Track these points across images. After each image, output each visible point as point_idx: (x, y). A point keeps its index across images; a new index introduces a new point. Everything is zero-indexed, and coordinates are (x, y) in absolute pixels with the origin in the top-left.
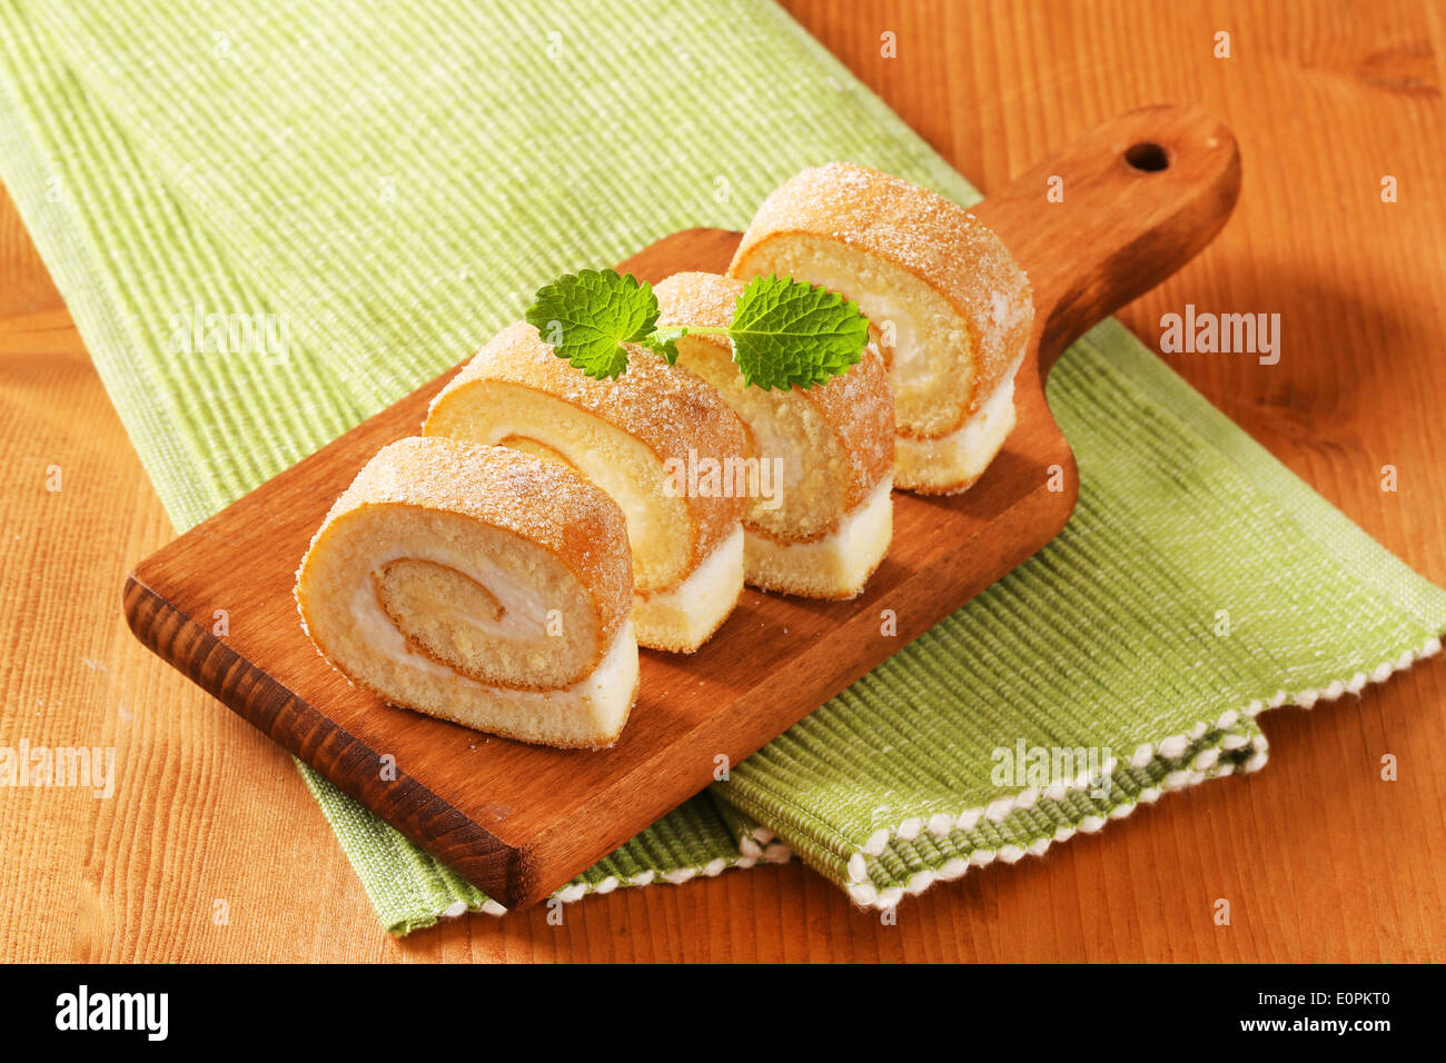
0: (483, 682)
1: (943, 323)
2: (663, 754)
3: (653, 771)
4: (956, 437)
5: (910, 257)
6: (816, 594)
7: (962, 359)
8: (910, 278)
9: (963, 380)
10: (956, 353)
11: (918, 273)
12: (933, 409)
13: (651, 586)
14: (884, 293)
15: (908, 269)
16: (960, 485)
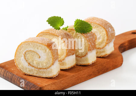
0: (38, 69)
1: (103, 31)
2: (63, 79)
3: (61, 81)
4: (105, 47)
5: (98, 23)
6: (85, 65)
7: (105, 36)
8: (98, 25)
9: (106, 39)
10: (104, 35)
11: (99, 24)
12: (102, 44)
13: (62, 59)
14: (95, 28)
15: (98, 24)
16: (106, 55)
